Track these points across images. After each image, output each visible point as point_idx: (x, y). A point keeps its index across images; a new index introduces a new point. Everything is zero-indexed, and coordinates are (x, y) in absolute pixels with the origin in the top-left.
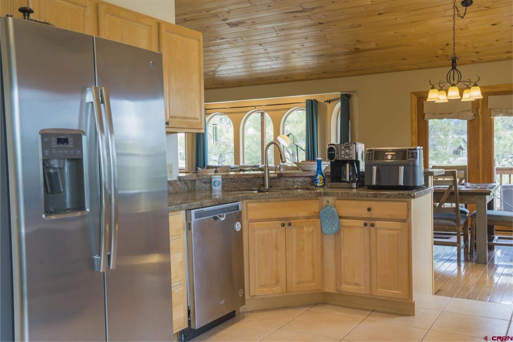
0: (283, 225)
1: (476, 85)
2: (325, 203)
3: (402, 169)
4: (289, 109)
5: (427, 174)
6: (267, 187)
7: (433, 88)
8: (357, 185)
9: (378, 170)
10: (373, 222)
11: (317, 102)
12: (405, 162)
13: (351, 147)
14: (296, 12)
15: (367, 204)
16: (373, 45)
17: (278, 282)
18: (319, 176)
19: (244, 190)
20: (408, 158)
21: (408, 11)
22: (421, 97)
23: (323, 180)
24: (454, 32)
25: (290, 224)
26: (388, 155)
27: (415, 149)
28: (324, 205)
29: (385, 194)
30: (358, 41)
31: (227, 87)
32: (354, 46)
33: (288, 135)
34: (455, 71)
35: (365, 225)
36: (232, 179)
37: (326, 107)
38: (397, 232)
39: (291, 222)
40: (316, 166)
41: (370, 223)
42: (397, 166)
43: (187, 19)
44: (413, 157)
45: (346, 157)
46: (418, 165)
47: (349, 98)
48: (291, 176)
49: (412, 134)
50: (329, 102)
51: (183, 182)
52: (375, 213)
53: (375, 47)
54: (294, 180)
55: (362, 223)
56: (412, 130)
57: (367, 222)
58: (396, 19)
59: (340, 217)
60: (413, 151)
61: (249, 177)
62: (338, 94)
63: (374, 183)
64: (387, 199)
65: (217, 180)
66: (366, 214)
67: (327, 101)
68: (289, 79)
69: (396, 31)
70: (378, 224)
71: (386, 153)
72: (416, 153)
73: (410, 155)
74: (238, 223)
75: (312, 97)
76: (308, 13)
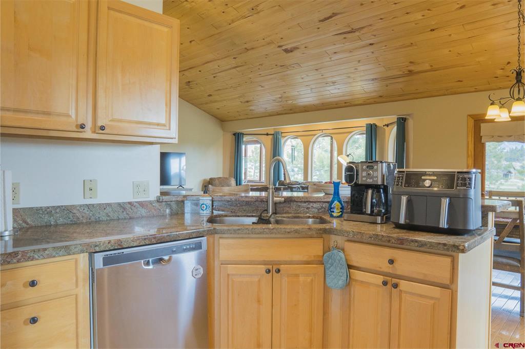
0: (268, 271)
3: (445, 202)
4: (351, 132)
5: (485, 210)
6: (270, 214)
7: (492, 104)
8: (382, 219)
9: (409, 202)
10: (397, 281)
11: (376, 125)
12: (452, 191)
13: (375, 167)
14: (345, 33)
15: (389, 253)
16: (427, 67)
17: (259, 346)
18: (336, 204)
20: (457, 186)
21: (463, 25)
22: (478, 121)
23: (341, 208)
24: (519, 41)
25: (278, 271)
26: (425, 180)
27: (469, 173)
29: (416, 241)
30: (411, 62)
31: (295, 113)
32: (407, 68)
33: (348, 156)
34: (520, 84)
35: (385, 283)
38: (432, 302)
39: (282, 267)
40: (333, 189)
41: (391, 282)
42: (438, 196)
43: (248, 48)
44: (465, 185)
45: (368, 180)
46: (472, 197)
47: (405, 121)
48: (303, 200)
49: (468, 156)
50: (387, 125)
51: (164, 203)
53: (429, 68)
54: (308, 206)
55: (380, 279)
56: (468, 153)
57: (388, 279)
58: (450, 35)
59: (350, 267)
60: (466, 176)
61: (250, 200)
62: (394, 118)
63: (402, 221)
64: (418, 248)
65: (205, 203)
66: (386, 268)
67: (386, 125)
68: (347, 104)
69: (451, 49)
71: (423, 178)
72: (470, 179)
73: (460, 182)
75: (371, 120)
76: (357, 34)
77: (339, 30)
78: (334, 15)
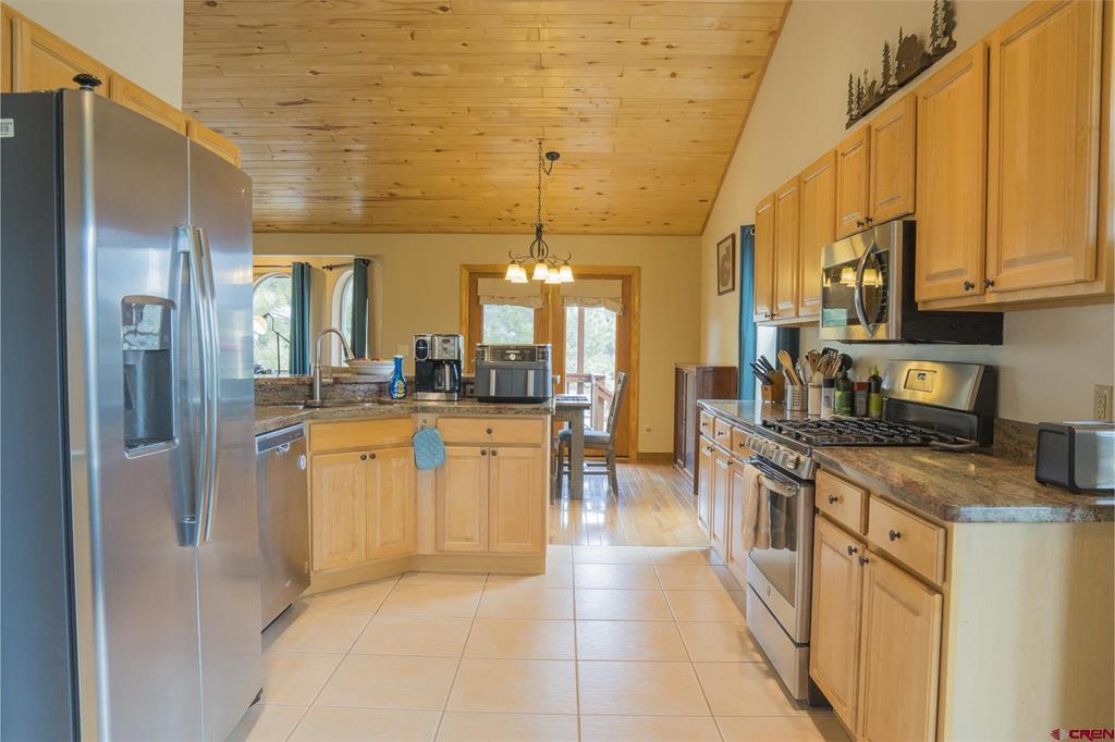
0: (364, 458)
1: (566, 264)
2: (420, 423)
3: (531, 374)
4: (262, 274)
6: (318, 400)
7: (513, 262)
8: (458, 396)
9: (498, 376)
10: (495, 449)
11: (310, 267)
12: (535, 364)
13: (452, 341)
14: (312, 128)
15: (486, 423)
16: (417, 193)
17: (354, 545)
18: (398, 384)
19: (282, 404)
20: (538, 359)
22: (475, 273)
23: (404, 388)
24: (540, 191)
25: (373, 456)
26: (510, 353)
27: (545, 347)
28: (419, 427)
30: (397, 184)
32: (389, 191)
33: (265, 316)
34: (540, 242)
35: (483, 453)
36: (261, 386)
37: (324, 276)
38: (526, 462)
39: (376, 452)
41: (489, 451)
42: (524, 370)
44: (543, 358)
45: (443, 355)
47: (367, 265)
49: (461, 323)
50: (331, 268)
52: (497, 437)
53: (419, 195)
54: (355, 389)
55: (479, 449)
56: (461, 317)
57: (487, 449)
58: (458, 161)
59: (446, 444)
60: (544, 350)
62: (350, 258)
63: (493, 394)
66: (484, 437)
67: (327, 267)
68: (271, 228)
69: (455, 177)
70: (501, 451)
71: (506, 352)
72: (548, 353)
73: (539, 355)
74: (303, 457)
75: (302, 259)
76: (331, 133)
77: (305, 122)
78: (306, 101)
